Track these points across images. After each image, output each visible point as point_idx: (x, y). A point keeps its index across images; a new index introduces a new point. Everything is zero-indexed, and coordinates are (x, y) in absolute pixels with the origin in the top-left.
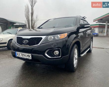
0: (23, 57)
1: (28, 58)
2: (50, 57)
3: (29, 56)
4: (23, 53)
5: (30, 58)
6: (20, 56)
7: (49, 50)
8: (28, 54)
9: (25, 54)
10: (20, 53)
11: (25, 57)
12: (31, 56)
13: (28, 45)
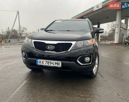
0: (49, 65)
1: (56, 65)
2: (82, 64)
3: (58, 64)
4: (49, 61)
5: (59, 66)
6: (45, 64)
8: (56, 62)
9: (52, 61)
10: (45, 60)
11: (52, 65)
12: (60, 64)
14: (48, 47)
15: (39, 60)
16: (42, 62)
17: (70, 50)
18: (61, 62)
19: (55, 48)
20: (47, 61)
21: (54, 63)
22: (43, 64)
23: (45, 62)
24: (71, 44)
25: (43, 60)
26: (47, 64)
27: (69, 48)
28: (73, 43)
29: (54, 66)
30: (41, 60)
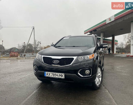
0: (54, 77)
1: (60, 77)
2: (82, 76)
3: (62, 76)
4: (55, 73)
5: (62, 77)
6: (51, 76)
7: (81, 70)
8: (60, 74)
9: (57, 74)
10: (51, 73)
11: (57, 77)
12: (64, 76)
13: (60, 65)
14: (54, 62)
15: (46, 72)
16: (49, 74)
17: (72, 64)
18: (64, 74)
19: (60, 62)
20: (53, 73)
21: (59, 75)
22: (49, 76)
23: (51, 74)
24: (73, 59)
25: (49, 73)
26: (53, 76)
27: (71, 62)
28: (75, 58)
29: (59, 77)
30: (48, 73)
